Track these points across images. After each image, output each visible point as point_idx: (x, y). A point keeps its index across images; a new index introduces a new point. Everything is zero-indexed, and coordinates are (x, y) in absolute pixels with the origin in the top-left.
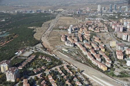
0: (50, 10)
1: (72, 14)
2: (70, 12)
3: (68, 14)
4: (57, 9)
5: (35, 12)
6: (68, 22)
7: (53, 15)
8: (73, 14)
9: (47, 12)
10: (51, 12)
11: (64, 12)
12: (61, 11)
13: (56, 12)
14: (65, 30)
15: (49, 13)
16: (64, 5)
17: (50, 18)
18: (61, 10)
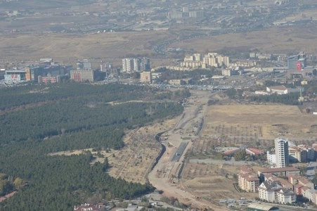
0: (126, 65)
1: (291, 86)
2: (275, 73)
3: (263, 89)
4: (180, 56)
5: (23, 75)
6: (265, 130)
7: (163, 97)
8: (300, 89)
9: (111, 79)
10: (144, 77)
11: (234, 73)
12: (211, 72)
13: (179, 75)
14: (254, 158)
15: (131, 81)
16: (224, 24)
17: (150, 112)
18: (211, 61)
